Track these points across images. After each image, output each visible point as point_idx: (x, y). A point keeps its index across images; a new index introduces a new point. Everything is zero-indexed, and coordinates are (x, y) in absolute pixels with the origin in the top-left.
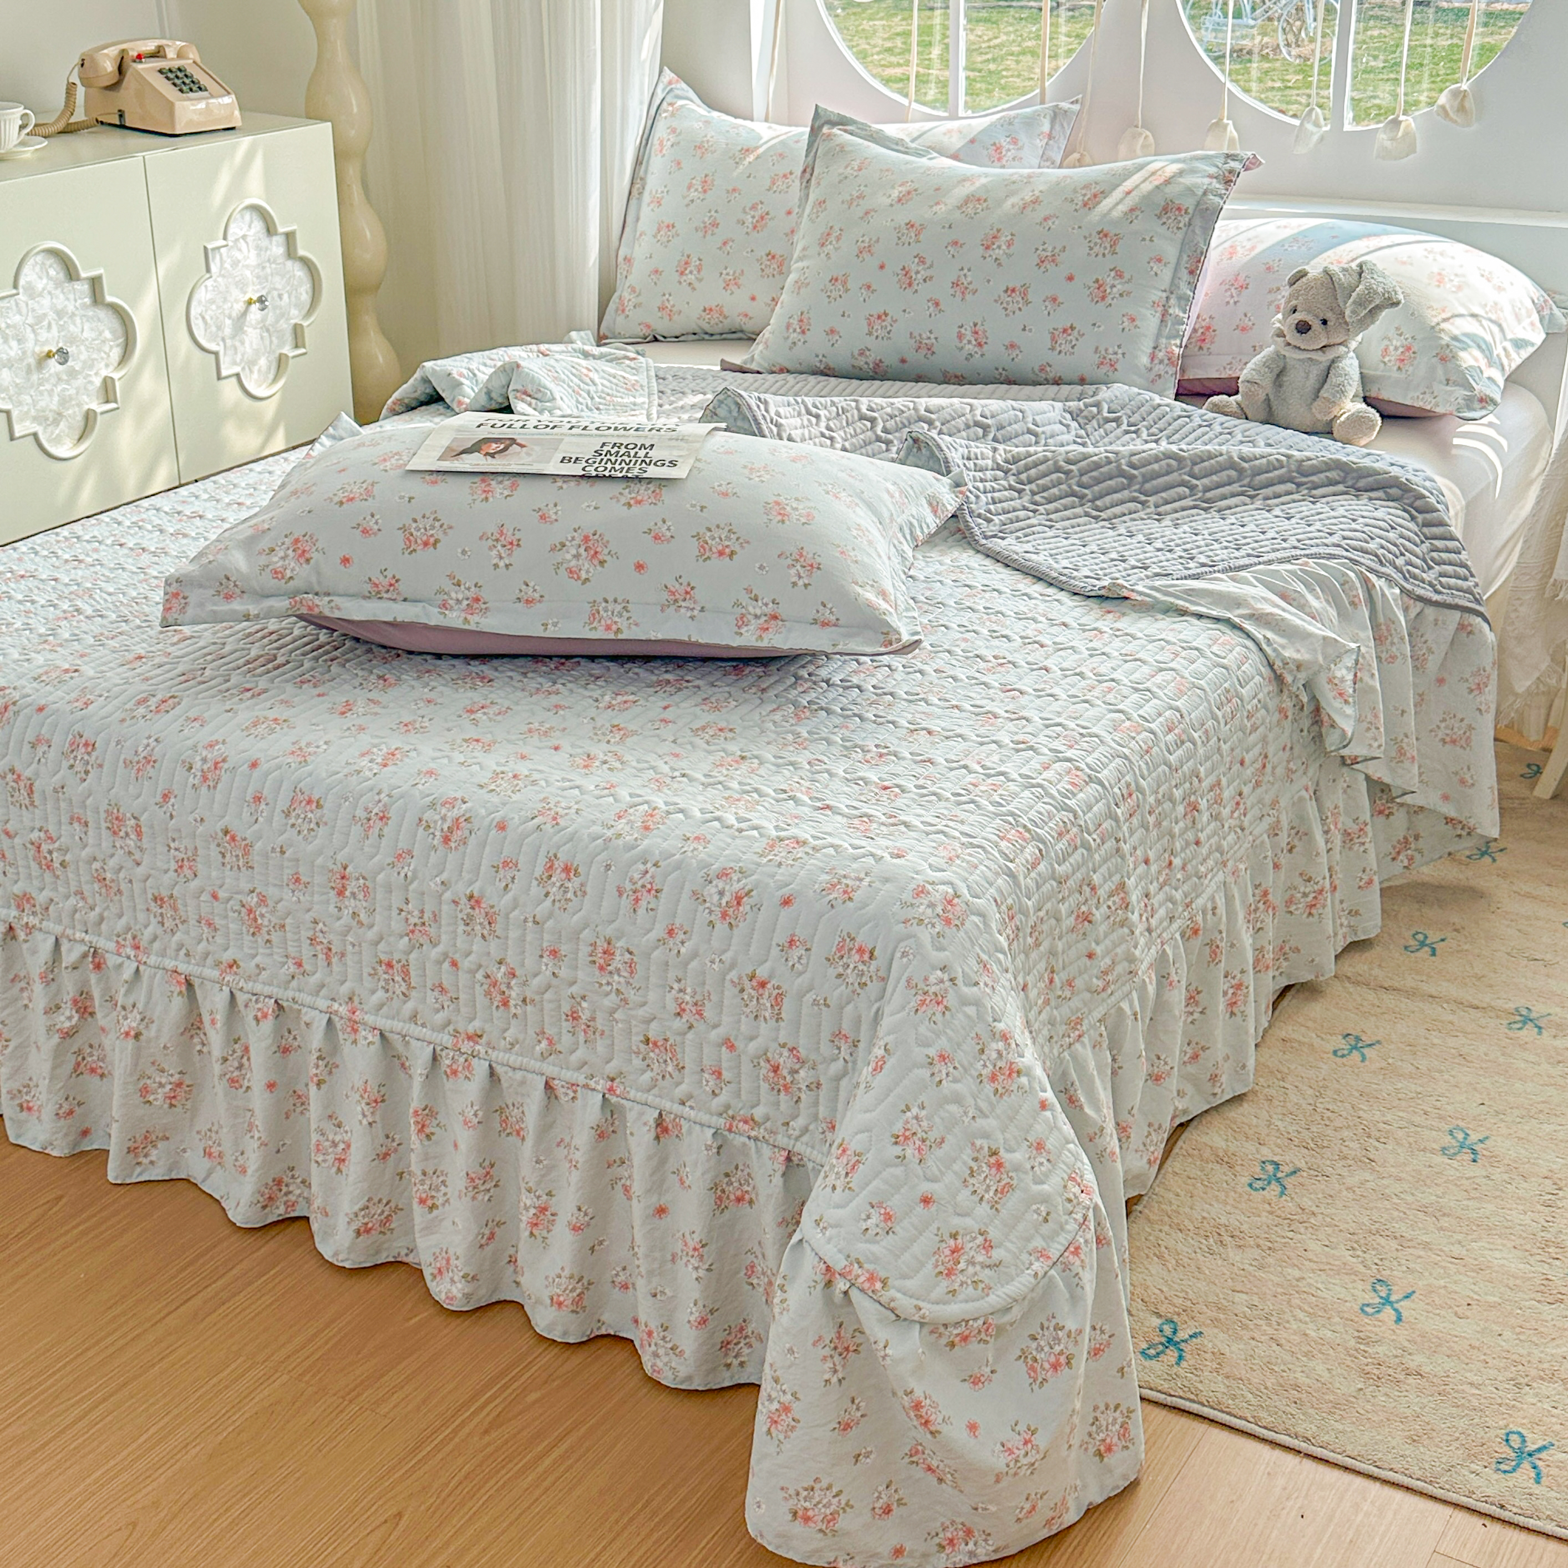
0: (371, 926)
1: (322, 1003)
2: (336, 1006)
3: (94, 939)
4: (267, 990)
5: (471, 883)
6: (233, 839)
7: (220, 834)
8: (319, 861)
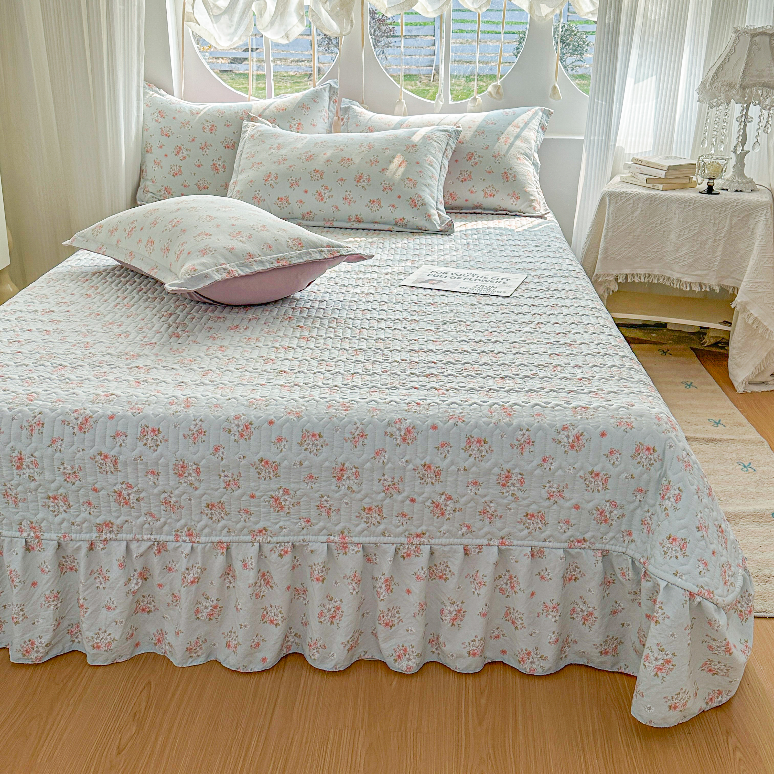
0: (360, 491)
1: (324, 538)
2: (332, 538)
3: (158, 537)
4: (287, 539)
5: (424, 458)
6: (267, 463)
7: (258, 462)
8: (327, 464)
